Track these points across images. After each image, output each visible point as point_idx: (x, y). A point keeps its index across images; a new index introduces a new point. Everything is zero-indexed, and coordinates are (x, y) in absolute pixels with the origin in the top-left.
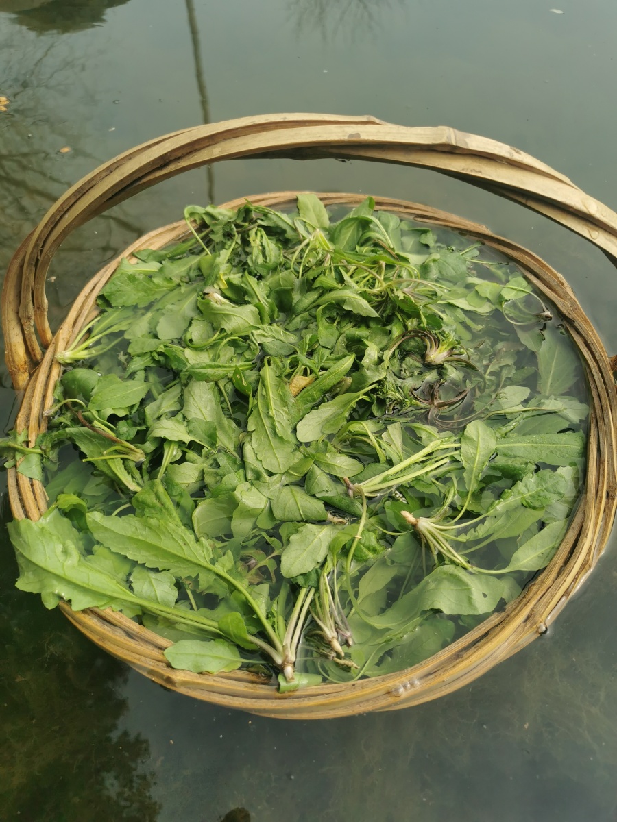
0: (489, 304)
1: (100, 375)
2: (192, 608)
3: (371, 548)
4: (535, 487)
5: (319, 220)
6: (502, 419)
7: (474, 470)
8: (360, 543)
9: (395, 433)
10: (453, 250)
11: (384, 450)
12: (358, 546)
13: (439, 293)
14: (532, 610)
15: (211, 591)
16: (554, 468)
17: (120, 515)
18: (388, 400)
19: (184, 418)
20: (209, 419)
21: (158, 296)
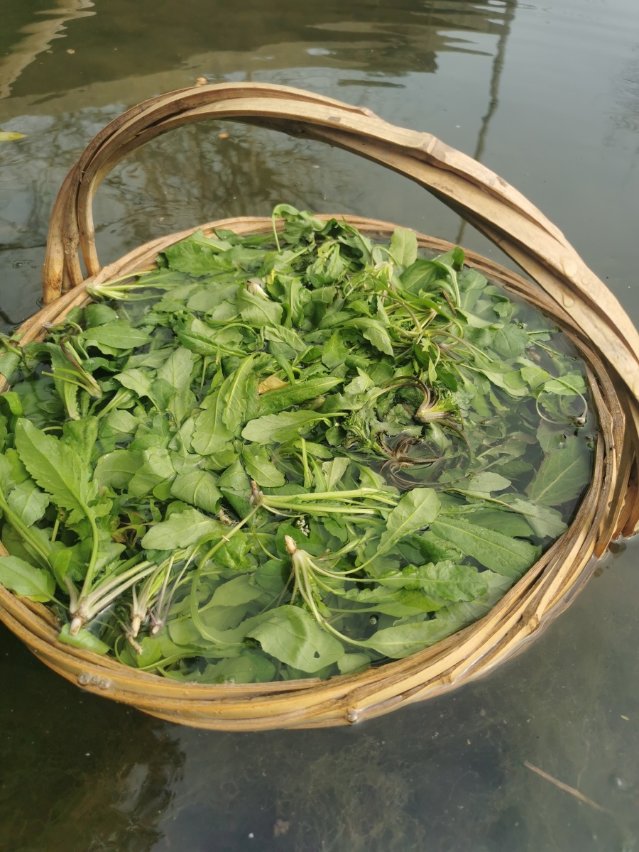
0: (527, 389)
1: (117, 317)
2: (50, 539)
3: (235, 556)
4: (448, 577)
5: (404, 258)
6: (460, 498)
7: (394, 535)
8: (226, 546)
9: (338, 467)
10: (522, 328)
11: (314, 475)
12: (222, 547)
13: (477, 359)
14: (353, 692)
15: (76, 530)
16: (482, 568)
17: (47, 433)
18: (350, 433)
19: (156, 376)
20: (176, 386)
21: (212, 273)
